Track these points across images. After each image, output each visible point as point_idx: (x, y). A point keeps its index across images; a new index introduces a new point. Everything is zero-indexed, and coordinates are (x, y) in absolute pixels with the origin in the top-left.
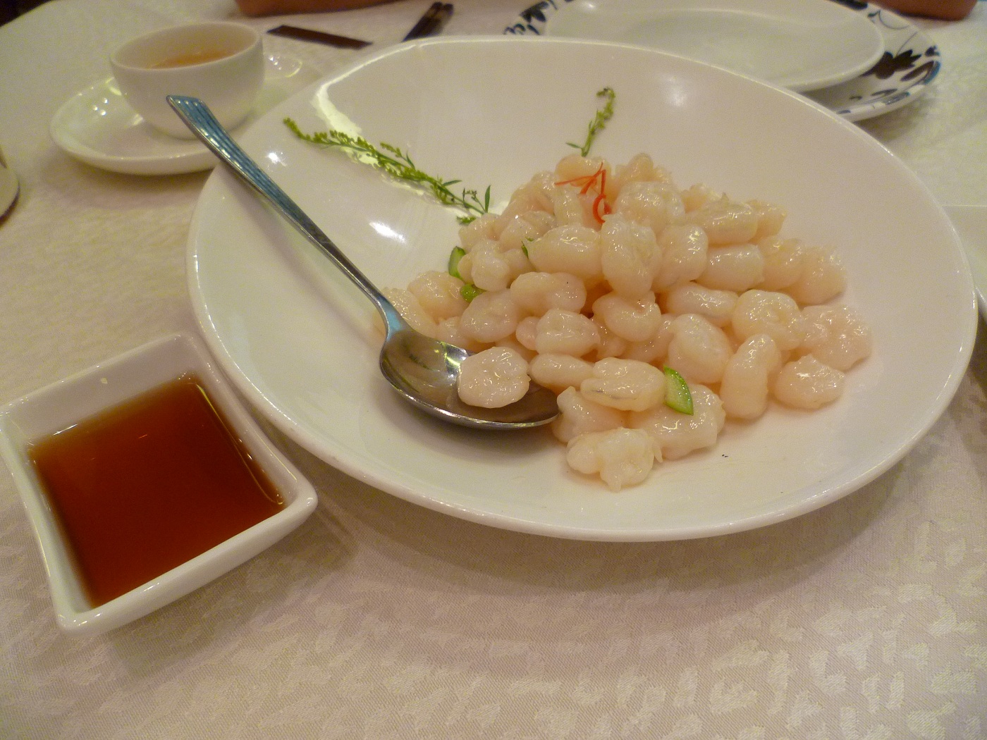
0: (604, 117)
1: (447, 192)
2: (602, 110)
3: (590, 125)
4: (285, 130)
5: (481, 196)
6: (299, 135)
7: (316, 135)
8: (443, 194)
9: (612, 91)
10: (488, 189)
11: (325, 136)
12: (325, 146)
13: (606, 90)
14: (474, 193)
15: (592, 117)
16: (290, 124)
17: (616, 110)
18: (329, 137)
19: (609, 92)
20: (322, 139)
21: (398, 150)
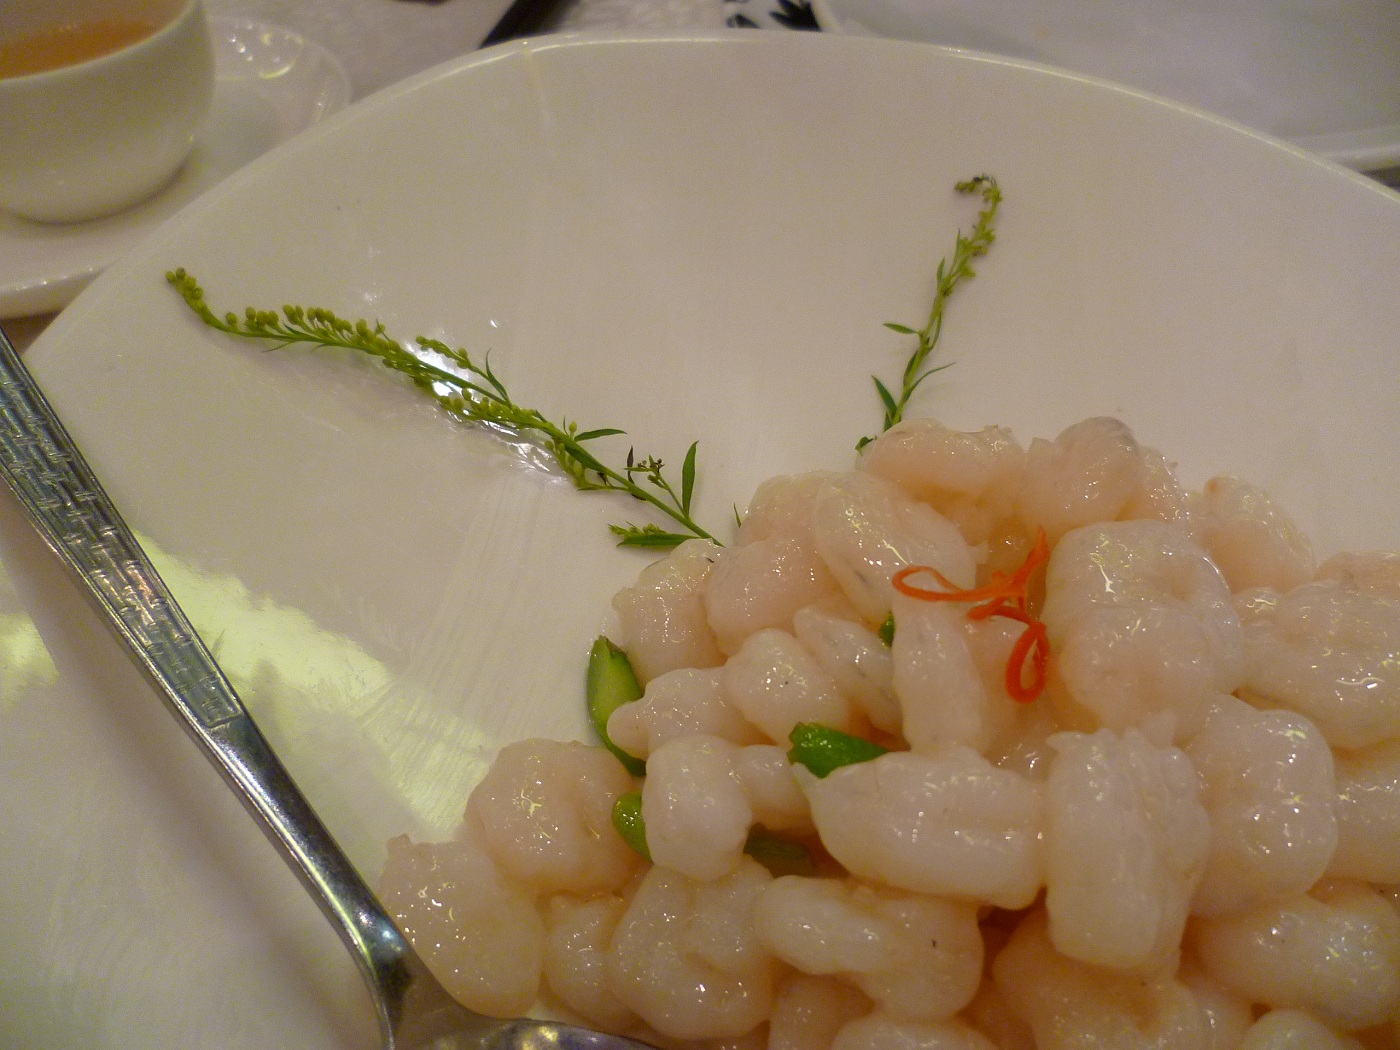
0: (974, 248)
1: (589, 462)
2: (968, 233)
3: (940, 273)
4: (170, 302)
5: (672, 474)
6: (206, 318)
7: (250, 316)
8: (578, 465)
9: (994, 183)
10: (692, 451)
11: (271, 320)
12: (275, 343)
13: (978, 180)
14: (656, 466)
15: (947, 250)
16: (182, 284)
17: (1001, 231)
18: (283, 321)
19: (986, 184)
20: (267, 328)
21: (464, 354)
